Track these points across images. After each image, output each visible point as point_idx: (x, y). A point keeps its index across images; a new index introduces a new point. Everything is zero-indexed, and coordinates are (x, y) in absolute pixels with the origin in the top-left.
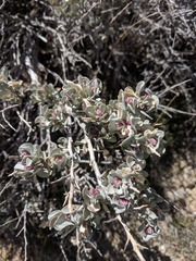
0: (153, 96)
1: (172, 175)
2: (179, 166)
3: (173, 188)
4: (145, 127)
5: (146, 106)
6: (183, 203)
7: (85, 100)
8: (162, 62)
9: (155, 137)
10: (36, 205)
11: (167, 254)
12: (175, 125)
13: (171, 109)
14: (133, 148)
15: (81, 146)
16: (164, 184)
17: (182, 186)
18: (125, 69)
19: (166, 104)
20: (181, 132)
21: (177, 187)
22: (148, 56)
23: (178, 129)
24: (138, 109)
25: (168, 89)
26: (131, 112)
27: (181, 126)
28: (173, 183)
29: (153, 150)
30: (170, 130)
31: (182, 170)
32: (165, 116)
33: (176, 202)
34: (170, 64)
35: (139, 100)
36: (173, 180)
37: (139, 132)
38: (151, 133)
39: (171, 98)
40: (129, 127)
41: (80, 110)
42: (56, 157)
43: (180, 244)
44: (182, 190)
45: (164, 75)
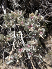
0: (42, 16)
1: (47, 40)
2: (49, 38)
3: (47, 44)
4: (39, 27)
5: (39, 19)
6: (50, 48)
7: (18, 18)
8: (45, 7)
9: (42, 31)
10: (8, 50)
11: (45, 61)
12: (49, 26)
13: (48, 21)
14: (33, 36)
15: (18, 33)
16: (45, 43)
17: (50, 43)
18: (34, 9)
19: (46, 19)
20: (50, 28)
21: (49, 43)
22: (41, 5)
23: (49, 27)
24: (36, 21)
25: (47, 15)
26: (33, 22)
27: (50, 26)
28: (48, 42)
29: (41, 36)
30: (47, 27)
31: (50, 39)
32: (46, 23)
33: (48, 48)
34: (48, 7)
35: (36, 17)
36: (48, 41)
37: (36, 29)
38: (41, 29)
39: (48, 18)
40: (32, 28)
41: (16, 22)
42: (8, 38)
43: (49, 59)
44: (50, 44)
45: (46, 10)
